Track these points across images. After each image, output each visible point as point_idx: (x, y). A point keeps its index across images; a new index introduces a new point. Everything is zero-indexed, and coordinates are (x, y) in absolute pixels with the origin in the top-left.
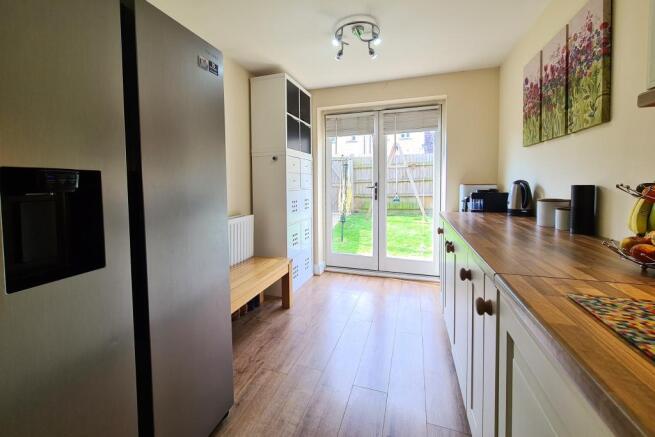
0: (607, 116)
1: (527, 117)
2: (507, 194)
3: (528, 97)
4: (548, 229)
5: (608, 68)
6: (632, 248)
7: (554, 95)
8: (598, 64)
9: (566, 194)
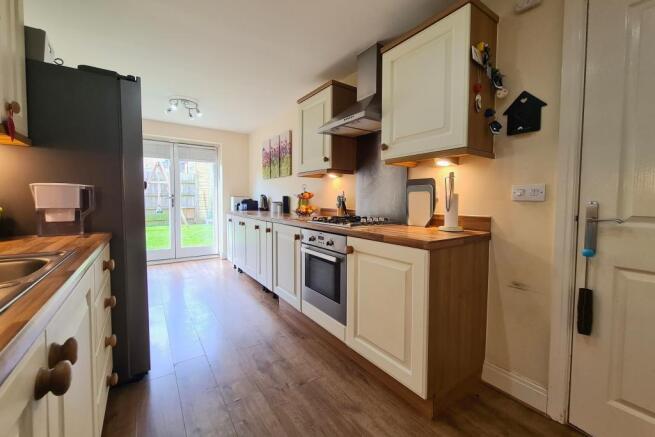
0: (291, 174)
1: (264, 166)
2: (256, 202)
3: (264, 157)
4: (276, 213)
5: (291, 157)
6: (298, 212)
7: (275, 160)
8: (288, 155)
9: (281, 200)
